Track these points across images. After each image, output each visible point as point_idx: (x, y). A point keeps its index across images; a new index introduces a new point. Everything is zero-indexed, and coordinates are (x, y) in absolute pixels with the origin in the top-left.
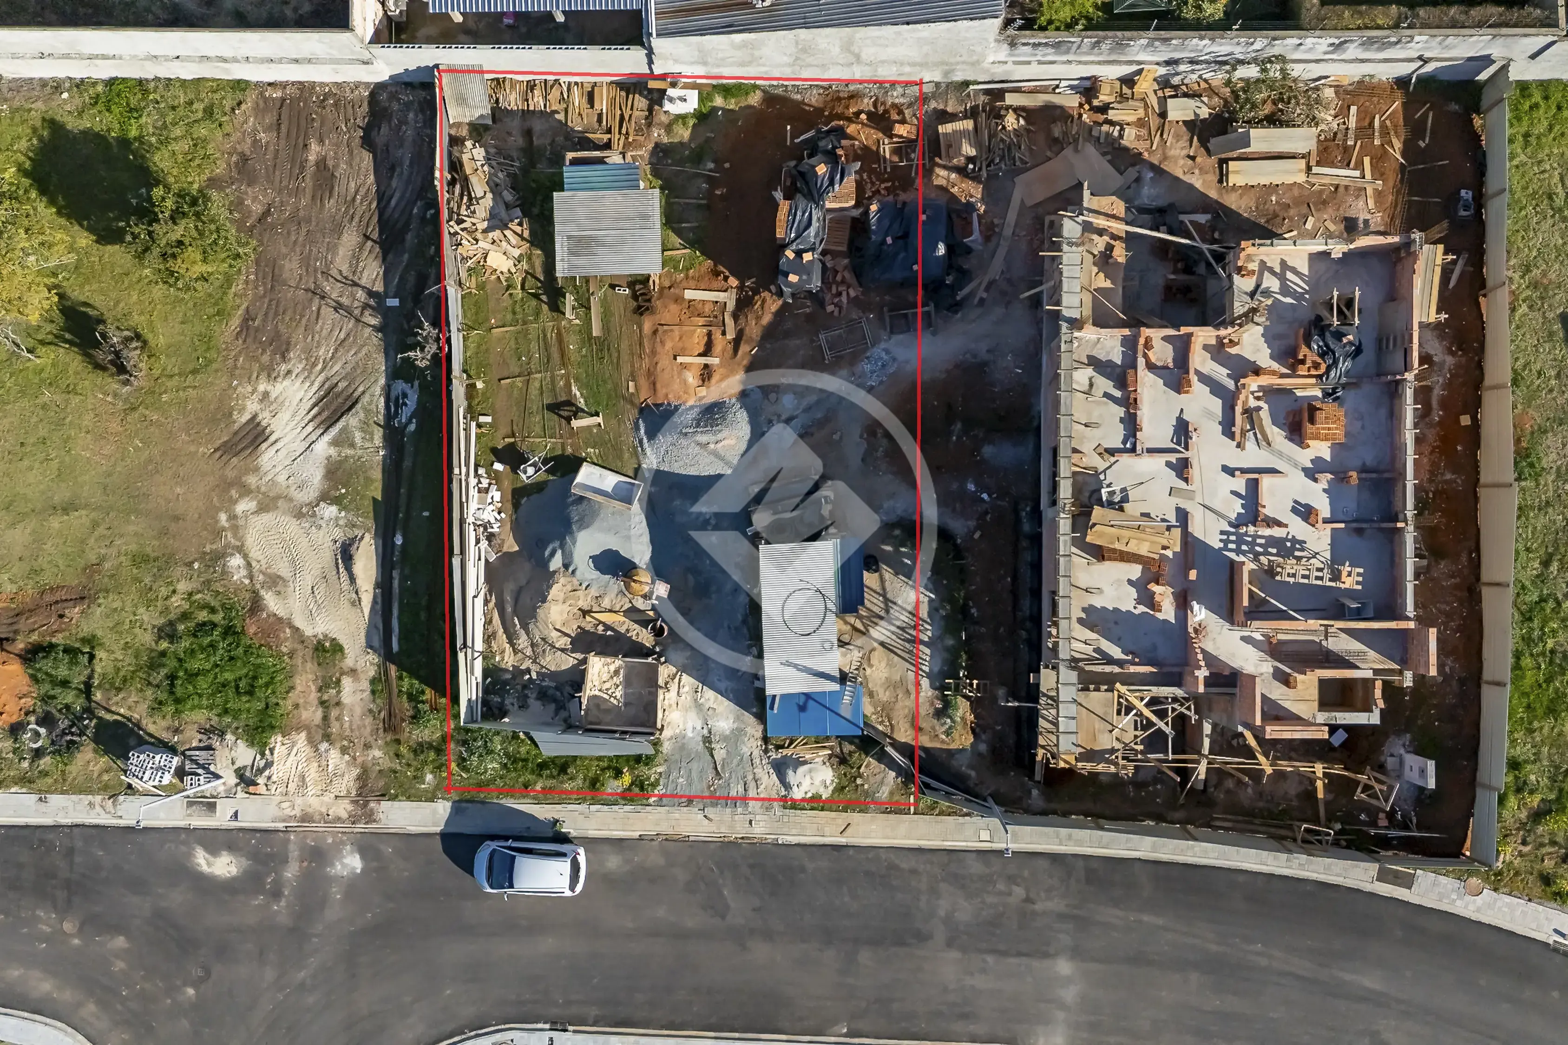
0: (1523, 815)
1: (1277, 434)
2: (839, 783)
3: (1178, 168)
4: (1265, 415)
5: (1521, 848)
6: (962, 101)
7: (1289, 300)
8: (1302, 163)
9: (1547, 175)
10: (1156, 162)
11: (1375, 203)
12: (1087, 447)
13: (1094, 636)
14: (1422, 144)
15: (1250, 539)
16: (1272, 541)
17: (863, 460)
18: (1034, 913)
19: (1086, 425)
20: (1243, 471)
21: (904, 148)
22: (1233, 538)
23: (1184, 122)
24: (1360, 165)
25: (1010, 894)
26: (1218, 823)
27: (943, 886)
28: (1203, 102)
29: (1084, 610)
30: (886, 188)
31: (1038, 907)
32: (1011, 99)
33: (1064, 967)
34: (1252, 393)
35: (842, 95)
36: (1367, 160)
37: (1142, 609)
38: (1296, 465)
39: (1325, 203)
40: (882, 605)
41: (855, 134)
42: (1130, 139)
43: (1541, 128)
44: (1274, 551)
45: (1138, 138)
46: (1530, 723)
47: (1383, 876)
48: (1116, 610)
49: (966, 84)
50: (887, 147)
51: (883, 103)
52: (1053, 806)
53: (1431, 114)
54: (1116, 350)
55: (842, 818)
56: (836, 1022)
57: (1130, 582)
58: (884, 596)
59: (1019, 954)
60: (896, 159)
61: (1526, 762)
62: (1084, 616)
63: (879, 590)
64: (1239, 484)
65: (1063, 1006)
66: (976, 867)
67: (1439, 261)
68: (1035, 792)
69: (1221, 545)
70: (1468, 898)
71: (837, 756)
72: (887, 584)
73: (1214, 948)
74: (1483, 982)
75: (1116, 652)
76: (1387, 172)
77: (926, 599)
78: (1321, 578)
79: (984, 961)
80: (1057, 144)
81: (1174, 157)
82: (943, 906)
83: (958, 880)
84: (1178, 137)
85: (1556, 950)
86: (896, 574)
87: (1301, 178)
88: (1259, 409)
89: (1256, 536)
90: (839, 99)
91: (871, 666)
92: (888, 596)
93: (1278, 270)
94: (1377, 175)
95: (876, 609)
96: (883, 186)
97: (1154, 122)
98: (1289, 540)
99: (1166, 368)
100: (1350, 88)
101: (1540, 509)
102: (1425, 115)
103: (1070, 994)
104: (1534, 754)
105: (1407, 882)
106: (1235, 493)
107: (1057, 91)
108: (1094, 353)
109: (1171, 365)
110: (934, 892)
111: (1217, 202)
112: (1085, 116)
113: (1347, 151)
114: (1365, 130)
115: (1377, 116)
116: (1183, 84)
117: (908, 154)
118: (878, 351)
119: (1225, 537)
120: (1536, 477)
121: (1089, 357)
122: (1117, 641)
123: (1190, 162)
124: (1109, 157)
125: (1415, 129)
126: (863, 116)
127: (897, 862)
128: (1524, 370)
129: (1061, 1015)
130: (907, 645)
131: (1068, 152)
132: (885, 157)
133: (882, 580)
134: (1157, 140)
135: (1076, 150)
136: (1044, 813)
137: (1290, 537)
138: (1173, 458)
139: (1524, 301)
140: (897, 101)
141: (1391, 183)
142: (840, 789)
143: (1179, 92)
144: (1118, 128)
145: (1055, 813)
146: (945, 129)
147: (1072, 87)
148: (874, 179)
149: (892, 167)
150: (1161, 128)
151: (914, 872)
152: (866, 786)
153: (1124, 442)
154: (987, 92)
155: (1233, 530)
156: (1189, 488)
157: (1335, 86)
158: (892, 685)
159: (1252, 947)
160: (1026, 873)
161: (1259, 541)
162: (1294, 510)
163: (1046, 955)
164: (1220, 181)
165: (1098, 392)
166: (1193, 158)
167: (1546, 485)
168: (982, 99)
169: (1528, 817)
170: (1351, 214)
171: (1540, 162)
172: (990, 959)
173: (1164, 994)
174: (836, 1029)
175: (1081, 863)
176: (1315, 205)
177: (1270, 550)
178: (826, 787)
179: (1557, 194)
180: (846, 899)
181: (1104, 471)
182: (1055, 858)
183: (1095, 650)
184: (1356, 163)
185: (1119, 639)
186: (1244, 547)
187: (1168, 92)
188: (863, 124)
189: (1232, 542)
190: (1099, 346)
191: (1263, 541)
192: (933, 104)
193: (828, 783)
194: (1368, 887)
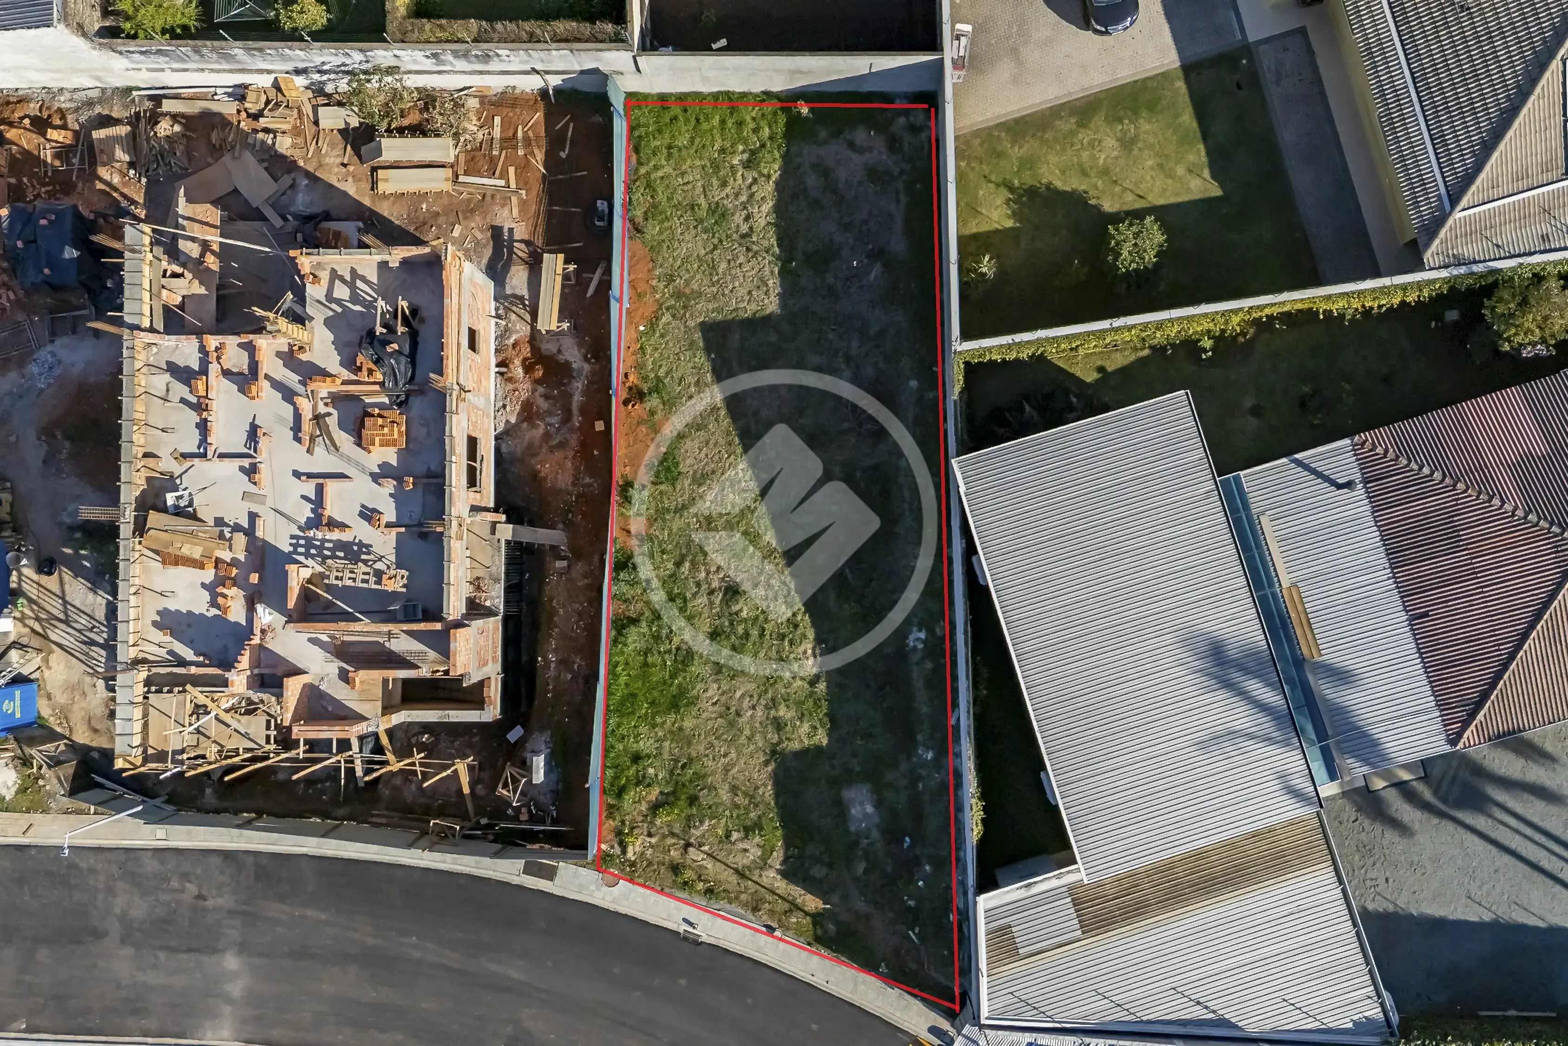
0: (644, 807)
1: (344, 440)
2: (20, 785)
3: (332, 176)
4: (332, 422)
5: (648, 839)
6: (126, 107)
7: (358, 308)
8: (449, 172)
9: (690, 187)
10: (312, 170)
11: (520, 212)
12: (164, 453)
13: (168, 638)
14: (563, 155)
15: (318, 543)
16: (340, 545)
17: (44, 462)
18: (204, 910)
19: (163, 430)
20: (310, 476)
21: (64, 152)
22: (302, 542)
23: (339, 130)
24: (504, 175)
25: (183, 891)
26: (375, 820)
27: (120, 885)
28: (353, 110)
29: (159, 613)
30: (47, 192)
31: (210, 903)
32: (168, 106)
33: (231, 962)
34: (322, 399)
35: (12, 99)
36: (511, 170)
37: (214, 612)
38: (363, 470)
39: (472, 211)
40: (61, 608)
41: (15, 140)
42: (284, 145)
43: (683, 141)
44: (342, 554)
45: (294, 146)
46: (653, 718)
47: (530, 870)
48: (190, 613)
49: (129, 90)
50: (48, 152)
51: (48, 108)
52: (226, 804)
53: (572, 125)
54: (194, 356)
55: (24, 819)
56: (14, 1018)
57: (203, 585)
58: (63, 598)
59: (190, 950)
60: (57, 163)
61: (648, 756)
62: (158, 618)
63: (58, 593)
64: (309, 488)
65: (230, 1001)
66: (151, 865)
67: (559, 271)
68: (208, 791)
69: (291, 549)
70: (605, 889)
71: (19, 758)
72: (67, 587)
73: (371, 941)
74: (616, 971)
75: (188, 654)
76: (531, 181)
77: (105, 601)
78: (367, 581)
79: (156, 957)
80: (217, 151)
81: (327, 164)
82: (119, 904)
83: (134, 878)
84: (332, 145)
85: (686, 939)
86: (76, 576)
87: (448, 186)
88: (329, 414)
89: (323, 541)
90: (8, 103)
91: (49, 668)
92: (67, 598)
93: (348, 278)
94: (521, 185)
95: (55, 612)
96: (43, 190)
97: (310, 130)
98: (356, 544)
99: (241, 374)
100: (494, 98)
101: (675, 512)
102: (567, 125)
103: (236, 989)
104: (657, 748)
105: (549, 874)
106: (304, 497)
107: (216, 98)
108: (173, 359)
109: (246, 372)
110: (110, 891)
111: (370, 209)
112: (243, 124)
113: (493, 161)
114: (509, 141)
115: (520, 128)
116: (337, 93)
117: (68, 158)
118: (44, 354)
119: (295, 541)
120: (673, 481)
121: (168, 363)
122: (190, 644)
123: (344, 170)
124: (266, 164)
125: (554, 141)
126: (27, 121)
127: (77, 860)
128: (666, 377)
129: (227, 1009)
130: (84, 647)
131: (227, 158)
132: (45, 162)
133: (62, 583)
134: (312, 149)
135: (234, 158)
136: (217, 811)
137: (357, 541)
138: (246, 463)
139: (667, 309)
140: (63, 106)
141: (534, 193)
142: (22, 790)
143: (332, 101)
144: (271, 136)
145: (226, 811)
146: (99, 134)
147: (229, 95)
148: (35, 183)
149: (53, 171)
150: (316, 136)
151: (92, 871)
152: (48, 787)
153: (199, 448)
154: (151, 98)
155: (302, 534)
156: (261, 492)
157: (480, 97)
158: (72, 688)
159: (407, 940)
160: (199, 871)
161: (327, 545)
162: (362, 515)
163: (215, 951)
164: (372, 189)
165: (175, 397)
166: (344, 165)
167: (683, 489)
168: (149, 104)
169: (648, 809)
170: (497, 223)
171: (683, 174)
172: (162, 955)
173: (324, 986)
174: (15, 1025)
175: (251, 859)
176: (463, 212)
177: (337, 553)
178: (8, 788)
179: (699, 206)
180: (27, 898)
181: (180, 476)
182: (228, 856)
183: (168, 653)
184: (501, 173)
185: (192, 642)
186: (313, 551)
187: (321, 100)
188: (25, 129)
189: (302, 546)
190: (177, 352)
191: (330, 545)
192: (98, 109)
193: (10, 783)
194: (516, 880)
